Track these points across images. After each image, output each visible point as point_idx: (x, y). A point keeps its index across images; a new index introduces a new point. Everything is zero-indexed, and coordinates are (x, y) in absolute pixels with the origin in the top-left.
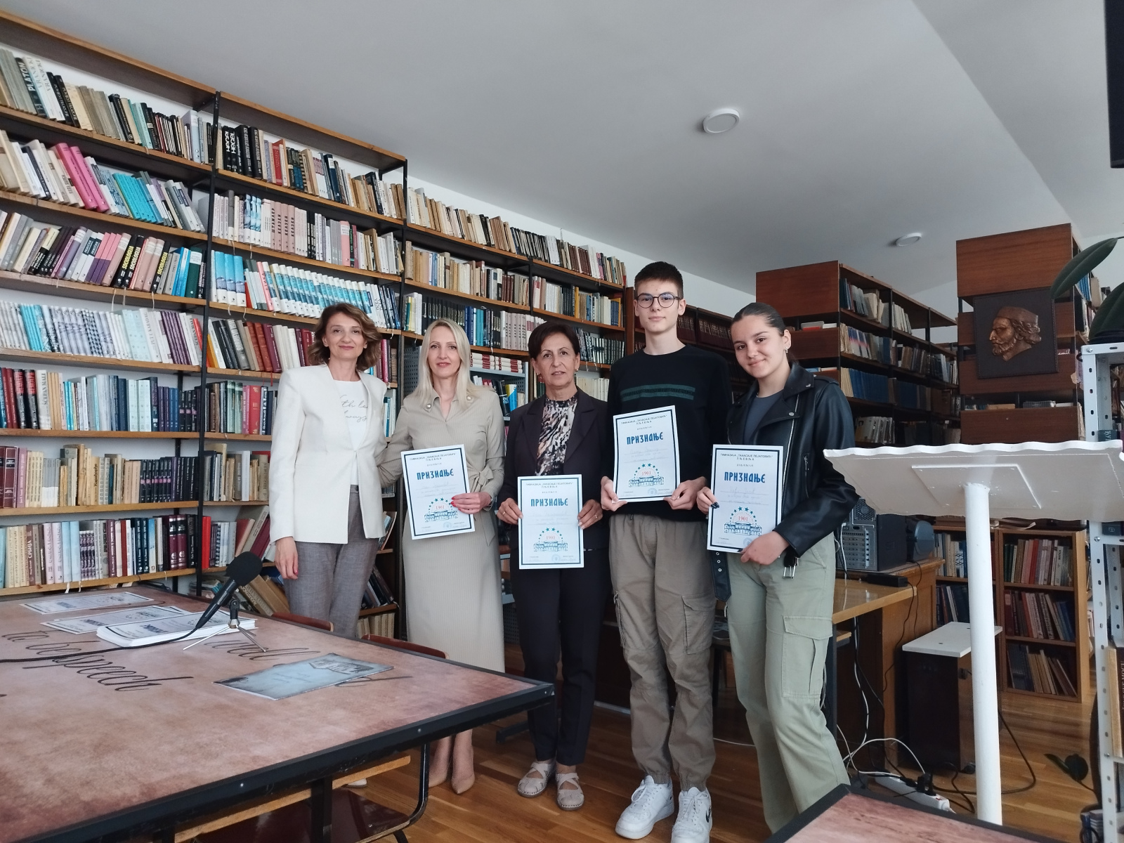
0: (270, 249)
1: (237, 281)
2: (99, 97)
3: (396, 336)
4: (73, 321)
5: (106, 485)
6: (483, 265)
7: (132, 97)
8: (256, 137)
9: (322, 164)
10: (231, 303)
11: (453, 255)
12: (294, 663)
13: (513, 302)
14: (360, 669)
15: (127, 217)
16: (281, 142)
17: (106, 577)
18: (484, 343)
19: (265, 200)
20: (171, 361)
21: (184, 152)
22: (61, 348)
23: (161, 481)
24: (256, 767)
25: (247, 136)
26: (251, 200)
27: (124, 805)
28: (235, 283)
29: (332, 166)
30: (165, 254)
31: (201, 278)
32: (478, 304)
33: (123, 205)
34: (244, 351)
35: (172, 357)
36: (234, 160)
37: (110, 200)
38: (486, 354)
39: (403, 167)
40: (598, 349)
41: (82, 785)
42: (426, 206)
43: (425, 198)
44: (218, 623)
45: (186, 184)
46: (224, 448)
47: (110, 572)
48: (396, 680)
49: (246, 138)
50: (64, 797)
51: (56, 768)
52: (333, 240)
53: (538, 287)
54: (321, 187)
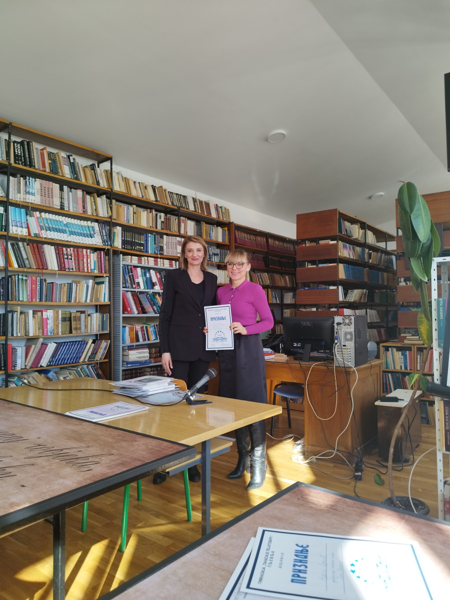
0: (40, 205)
1: (23, 222)
3: (108, 249)
8: (31, 146)
9: (67, 160)
10: (20, 233)
11: (138, 206)
13: (170, 230)
16: (45, 149)
18: (155, 253)
19: (37, 179)
25: (26, 146)
26: (29, 179)
28: (22, 223)
29: (72, 161)
31: (4, 221)
32: (151, 232)
34: (28, 259)
36: (20, 158)
38: (156, 258)
39: (110, 161)
40: (216, 255)
42: (123, 181)
43: (122, 177)
46: (19, 309)
52: (73, 200)
53: (183, 222)
54: (66, 172)
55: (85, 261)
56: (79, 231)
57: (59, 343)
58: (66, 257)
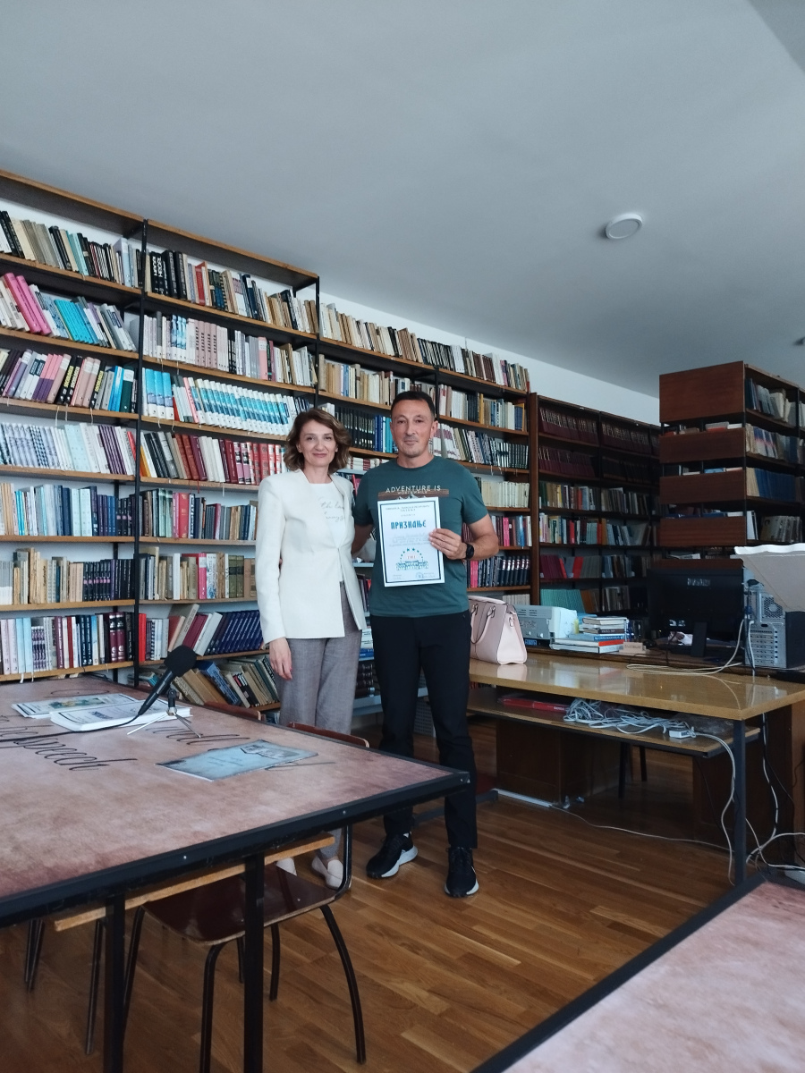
0: (194, 365)
1: (166, 395)
2: (40, 229)
4: (22, 435)
5: (54, 585)
6: (392, 376)
7: (69, 228)
8: (181, 260)
9: (241, 284)
10: (160, 417)
11: (363, 366)
12: (228, 748)
14: (287, 754)
15: (67, 339)
16: (203, 264)
17: (55, 669)
19: (190, 320)
20: (108, 471)
21: (116, 278)
22: (13, 461)
23: (101, 581)
24: (197, 841)
25: (172, 260)
26: (177, 320)
27: (82, 871)
28: (164, 398)
29: (249, 286)
30: (102, 372)
31: (133, 394)
33: (64, 328)
34: (173, 461)
35: (110, 468)
36: (161, 283)
37: (52, 324)
39: (315, 285)
40: (502, 454)
41: (45, 853)
42: (337, 320)
43: (337, 313)
44: (157, 710)
45: (118, 308)
46: (157, 551)
47: (59, 665)
48: (320, 766)
49: (172, 262)
50: (29, 863)
51: (20, 837)
52: (252, 355)
53: (444, 395)
54: (240, 306)
55: (272, 465)
56: (261, 412)
57: (227, 613)
58: (238, 458)
